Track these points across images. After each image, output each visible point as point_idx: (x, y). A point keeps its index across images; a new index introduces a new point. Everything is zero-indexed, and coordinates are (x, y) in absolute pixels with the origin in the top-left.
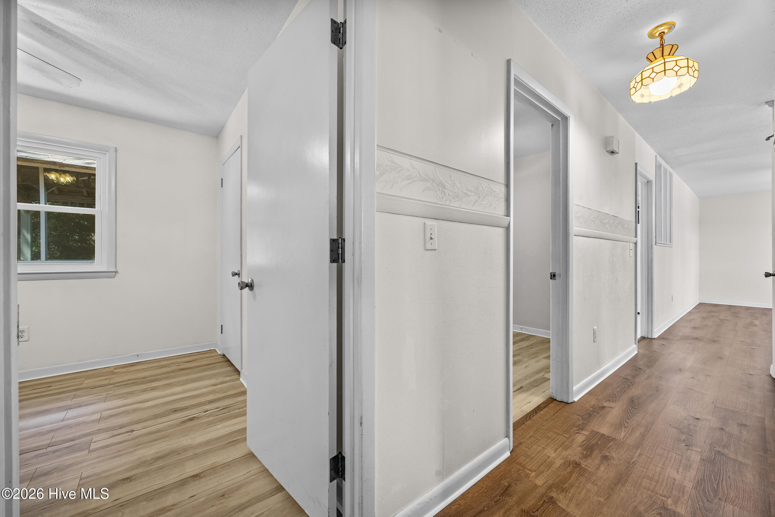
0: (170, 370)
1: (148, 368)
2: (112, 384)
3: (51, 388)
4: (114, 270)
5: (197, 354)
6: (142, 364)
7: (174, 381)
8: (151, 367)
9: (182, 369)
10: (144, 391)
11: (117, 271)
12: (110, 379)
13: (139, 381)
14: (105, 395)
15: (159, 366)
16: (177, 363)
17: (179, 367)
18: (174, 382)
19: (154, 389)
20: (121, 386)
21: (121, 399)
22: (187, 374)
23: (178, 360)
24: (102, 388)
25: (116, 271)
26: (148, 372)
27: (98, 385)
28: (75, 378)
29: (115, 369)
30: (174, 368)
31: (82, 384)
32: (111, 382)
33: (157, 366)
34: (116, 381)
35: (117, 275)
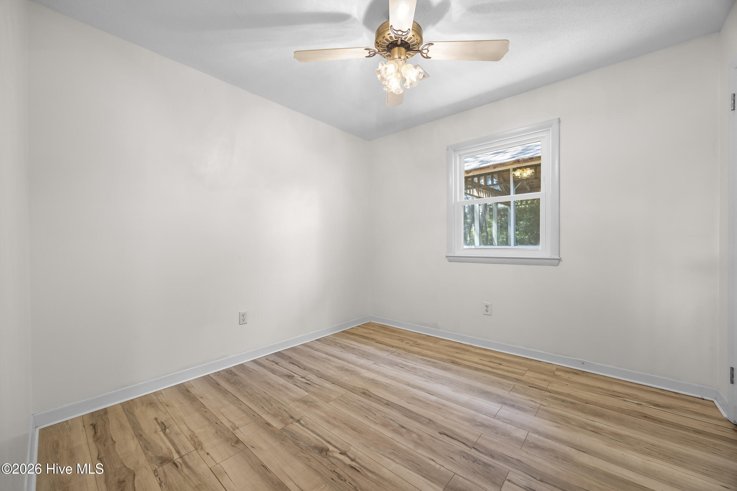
0: (625, 408)
1: (594, 387)
2: (549, 392)
3: (501, 367)
4: (557, 257)
5: (674, 395)
6: (587, 376)
7: (631, 435)
8: (599, 388)
9: (646, 417)
10: (583, 427)
11: (561, 259)
12: (550, 382)
13: (579, 404)
14: (539, 403)
15: (609, 391)
16: (636, 398)
17: (638, 408)
18: (629, 436)
19: (596, 431)
20: (557, 399)
21: (554, 424)
22: (654, 433)
23: (640, 394)
24: (538, 390)
25: (559, 258)
26: (592, 394)
27: (536, 385)
28: (520, 364)
29: (557, 369)
30: (630, 405)
31: (523, 375)
32: (549, 388)
33: (607, 390)
34: (554, 389)
35: (561, 262)
